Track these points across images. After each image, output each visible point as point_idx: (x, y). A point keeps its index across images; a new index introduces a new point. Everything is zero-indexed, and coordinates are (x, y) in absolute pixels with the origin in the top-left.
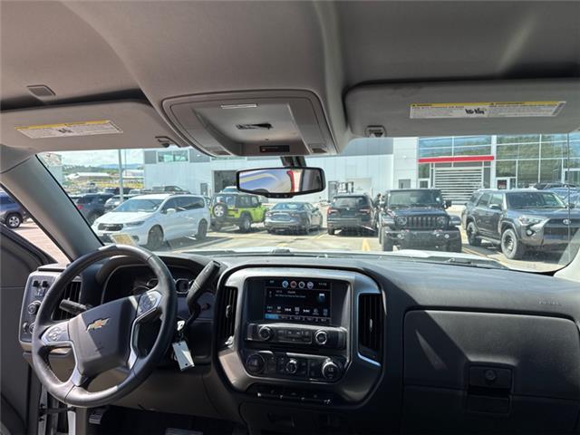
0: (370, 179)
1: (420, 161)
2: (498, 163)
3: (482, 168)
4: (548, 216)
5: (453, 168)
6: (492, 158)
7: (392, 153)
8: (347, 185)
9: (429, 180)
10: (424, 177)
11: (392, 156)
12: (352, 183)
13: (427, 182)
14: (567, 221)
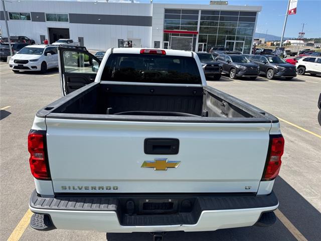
0: (140, 40)
1: (165, 31)
2: (200, 35)
3: (193, 37)
4: (207, 63)
5: (179, 37)
6: (197, 33)
7: (151, 26)
8: (128, 42)
9: (168, 42)
10: (166, 41)
11: (151, 27)
12: (131, 41)
13: (167, 43)
14: (213, 65)
